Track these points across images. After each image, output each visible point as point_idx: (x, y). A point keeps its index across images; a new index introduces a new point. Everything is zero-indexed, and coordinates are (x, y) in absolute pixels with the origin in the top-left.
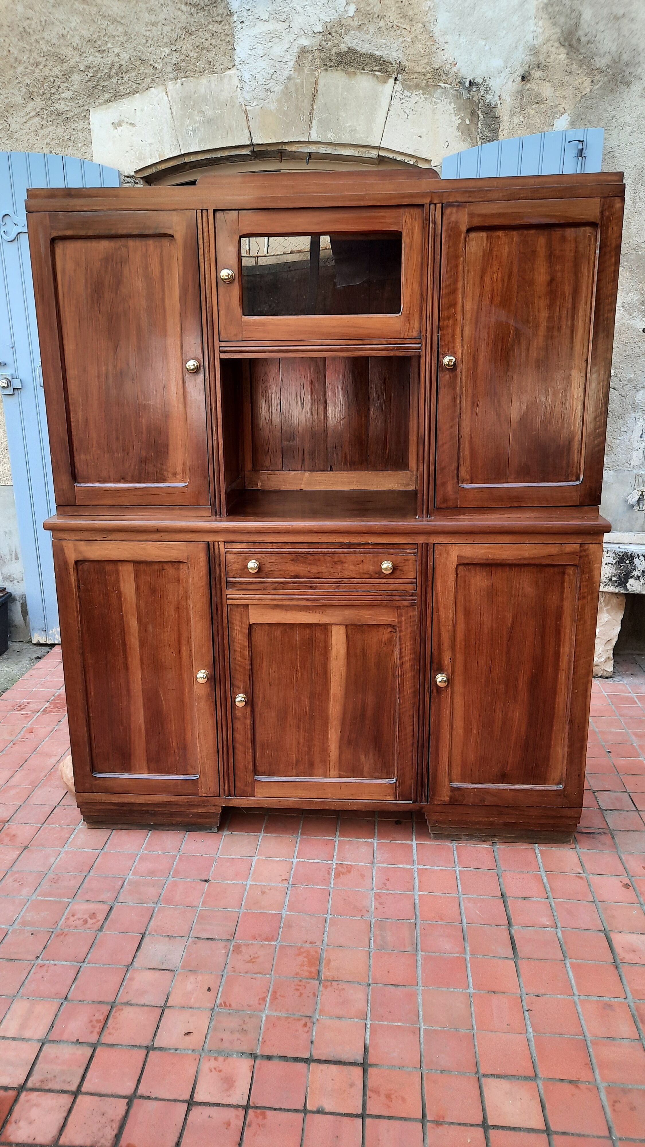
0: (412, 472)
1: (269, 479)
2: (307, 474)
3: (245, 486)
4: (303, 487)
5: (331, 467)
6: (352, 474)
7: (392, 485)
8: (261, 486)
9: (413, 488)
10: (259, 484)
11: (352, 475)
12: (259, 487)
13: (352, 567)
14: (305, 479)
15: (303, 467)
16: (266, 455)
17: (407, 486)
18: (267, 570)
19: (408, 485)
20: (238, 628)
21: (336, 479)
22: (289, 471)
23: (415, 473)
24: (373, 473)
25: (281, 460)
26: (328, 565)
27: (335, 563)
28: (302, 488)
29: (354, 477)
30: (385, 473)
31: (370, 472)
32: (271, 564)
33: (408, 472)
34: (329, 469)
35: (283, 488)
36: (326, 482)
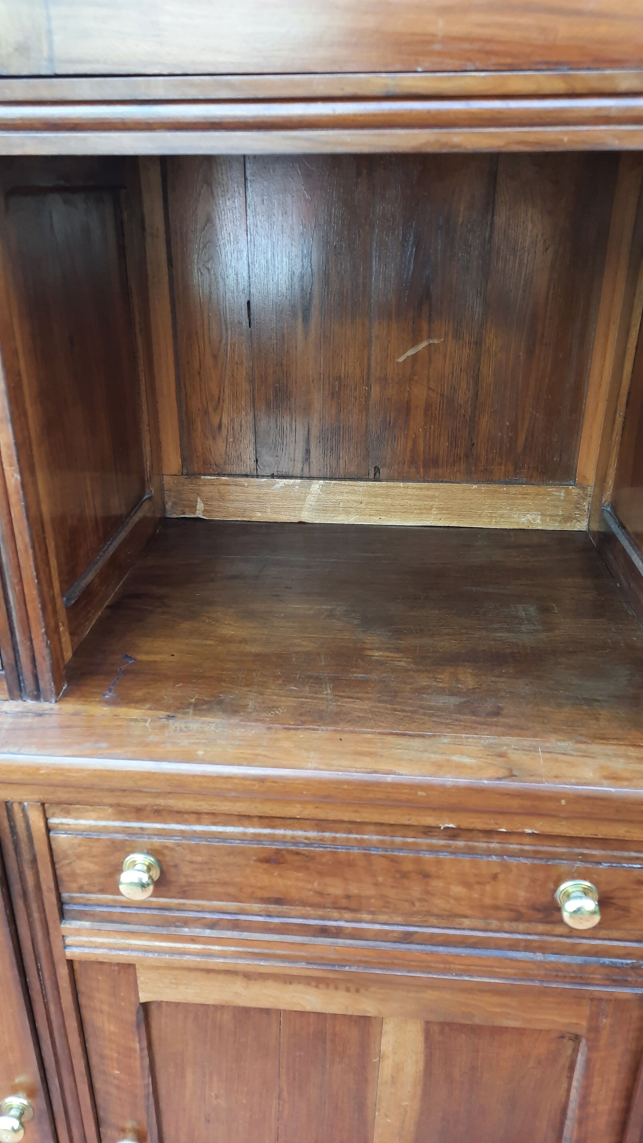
0: (584, 488)
1: (222, 497)
2: (316, 486)
3: (164, 510)
4: (307, 516)
5: (377, 470)
6: (428, 489)
7: (529, 517)
8: (205, 511)
9: (582, 526)
10: (200, 506)
11: (430, 493)
12: (199, 514)
13: (458, 890)
14: (311, 500)
15: (306, 469)
16: (214, 438)
17: (566, 522)
18: (183, 880)
19: (567, 518)
20: (105, 1008)
21: (389, 501)
22: (273, 476)
23: (590, 490)
24: (484, 487)
25: (251, 448)
26: (380, 879)
27: (405, 875)
28: (303, 520)
29: (433, 498)
30: (514, 489)
31: (475, 486)
32: (195, 866)
33: (574, 491)
34: (372, 476)
35: (258, 516)
36: (363, 506)
